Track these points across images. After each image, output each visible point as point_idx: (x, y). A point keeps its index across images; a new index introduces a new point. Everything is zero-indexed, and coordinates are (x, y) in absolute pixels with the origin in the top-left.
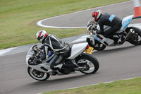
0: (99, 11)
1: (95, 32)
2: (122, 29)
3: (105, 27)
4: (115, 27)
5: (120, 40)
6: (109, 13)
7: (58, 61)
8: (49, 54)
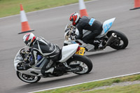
0: (77, 14)
1: (73, 37)
2: (104, 33)
3: (84, 31)
4: (96, 32)
5: (101, 45)
6: (89, 17)
7: (48, 66)
8: (39, 58)
